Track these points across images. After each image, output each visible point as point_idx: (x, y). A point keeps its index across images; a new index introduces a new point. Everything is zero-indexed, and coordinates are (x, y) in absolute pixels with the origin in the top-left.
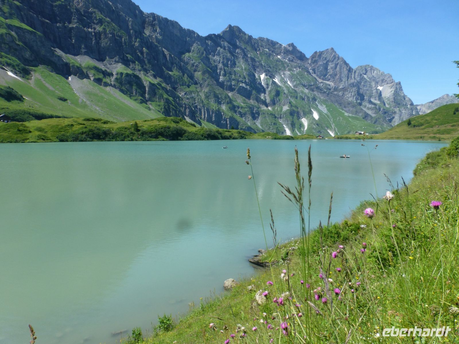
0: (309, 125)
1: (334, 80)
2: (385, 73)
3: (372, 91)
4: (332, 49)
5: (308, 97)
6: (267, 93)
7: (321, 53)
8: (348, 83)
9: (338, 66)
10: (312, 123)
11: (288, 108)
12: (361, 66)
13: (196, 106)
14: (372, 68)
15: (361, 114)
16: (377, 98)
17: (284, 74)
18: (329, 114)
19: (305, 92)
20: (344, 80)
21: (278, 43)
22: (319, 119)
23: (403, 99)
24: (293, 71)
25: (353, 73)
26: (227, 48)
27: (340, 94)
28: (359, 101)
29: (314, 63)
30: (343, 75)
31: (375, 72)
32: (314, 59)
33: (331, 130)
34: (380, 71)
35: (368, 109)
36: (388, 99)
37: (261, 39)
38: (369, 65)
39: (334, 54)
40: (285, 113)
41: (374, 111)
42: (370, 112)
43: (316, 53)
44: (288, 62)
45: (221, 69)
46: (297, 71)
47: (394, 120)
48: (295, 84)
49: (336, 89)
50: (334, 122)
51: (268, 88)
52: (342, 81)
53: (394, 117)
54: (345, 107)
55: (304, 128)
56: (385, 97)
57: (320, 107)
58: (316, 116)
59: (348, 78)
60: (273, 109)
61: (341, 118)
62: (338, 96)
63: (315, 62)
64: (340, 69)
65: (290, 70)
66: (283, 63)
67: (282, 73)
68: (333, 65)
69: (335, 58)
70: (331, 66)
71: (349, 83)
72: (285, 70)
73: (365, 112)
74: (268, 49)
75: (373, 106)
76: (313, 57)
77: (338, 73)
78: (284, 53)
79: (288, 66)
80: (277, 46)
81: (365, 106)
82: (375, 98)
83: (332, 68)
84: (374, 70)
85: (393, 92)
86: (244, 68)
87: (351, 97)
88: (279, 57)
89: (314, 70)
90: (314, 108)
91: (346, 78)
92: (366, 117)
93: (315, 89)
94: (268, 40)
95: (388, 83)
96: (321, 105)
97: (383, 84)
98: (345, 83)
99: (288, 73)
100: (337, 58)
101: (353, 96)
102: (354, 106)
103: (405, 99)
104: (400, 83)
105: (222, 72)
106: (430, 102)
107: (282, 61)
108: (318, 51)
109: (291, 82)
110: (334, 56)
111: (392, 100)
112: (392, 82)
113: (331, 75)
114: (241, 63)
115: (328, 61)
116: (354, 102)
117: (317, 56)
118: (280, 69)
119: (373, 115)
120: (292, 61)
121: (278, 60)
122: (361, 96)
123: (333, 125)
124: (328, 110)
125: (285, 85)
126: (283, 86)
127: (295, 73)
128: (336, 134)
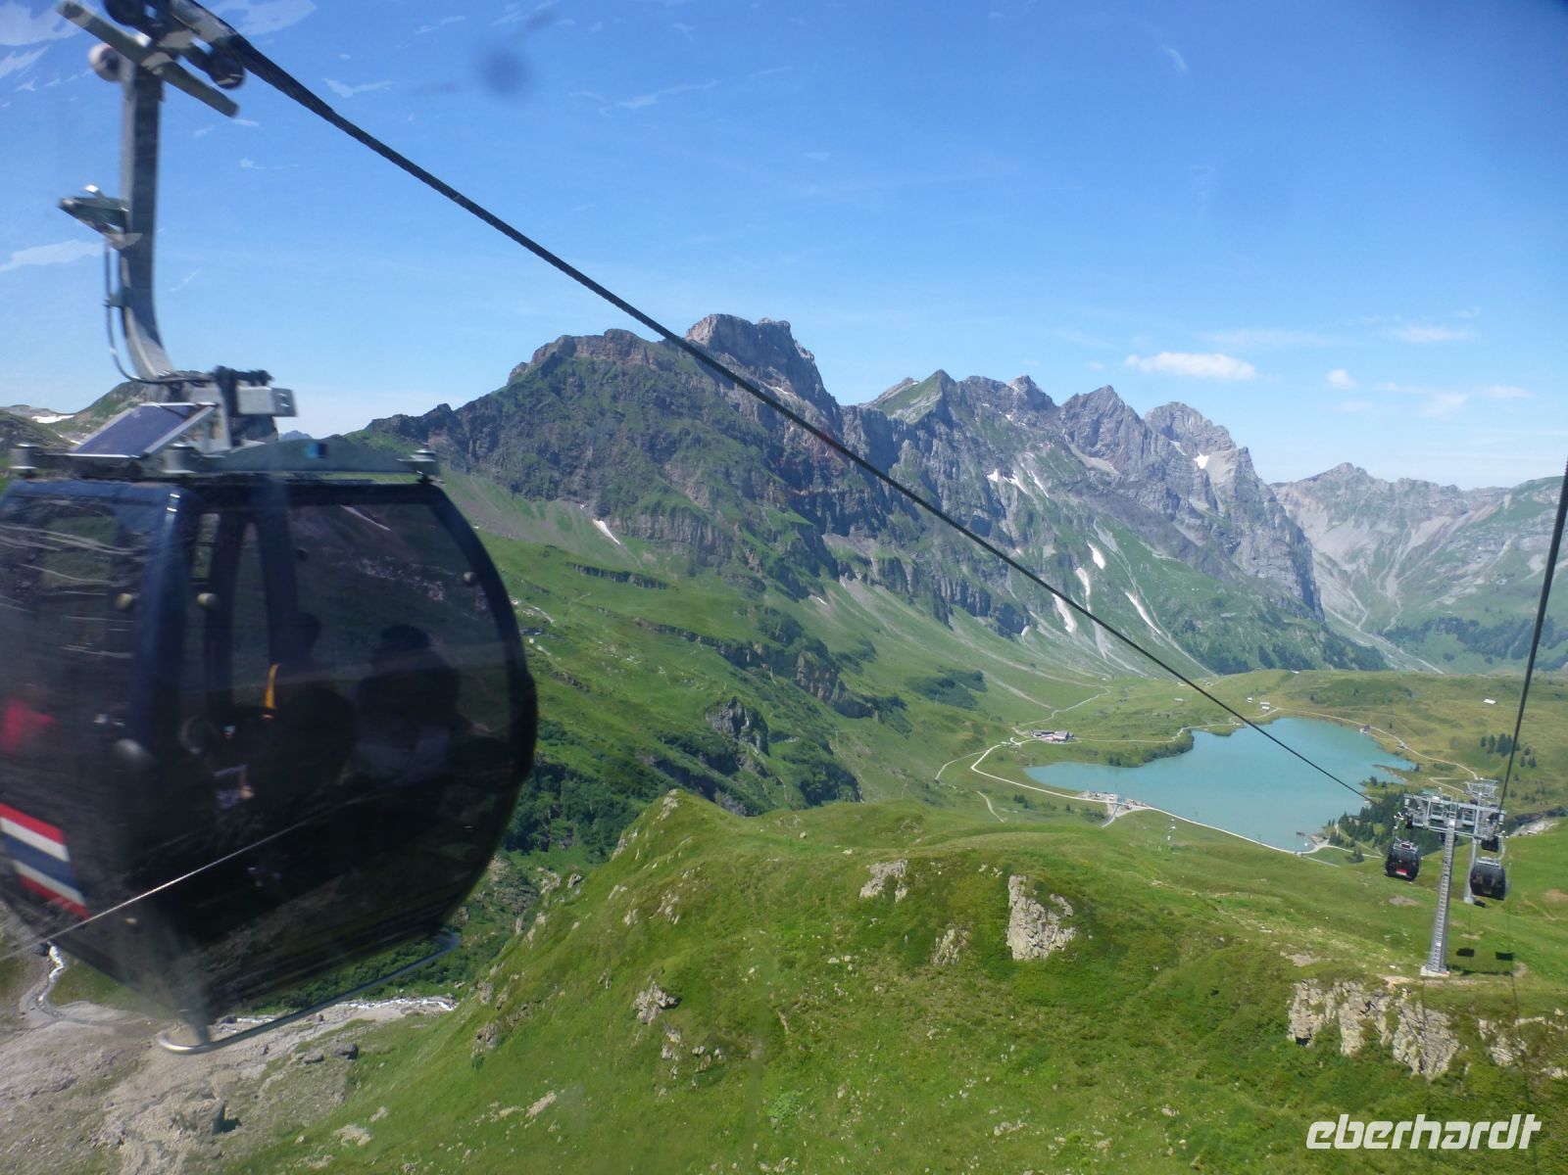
0: (1093, 586)
1: (1113, 457)
2: (1215, 424)
3: (1192, 479)
4: (1110, 388)
5: (1080, 518)
6: (1010, 516)
7: (1088, 397)
8: (1142, 463)
9: (1123, 427)
10: (1099, 581)
11: (1054, 552)
12: (1161, 408)
13: (933, 577)
14: (1184, 409)
15: (1175, 543)
16: (1203, 497)
17: (1024, 460)
18: (1122, 554)
19: (1071, 503)
20: (1134, 457)
21: (1005, 385)
22: (1106, 567)
23: (1254, 488)
24: (1039, 449)
25: (1153, 441)
26: (944, 437)
27: (1131, 493)
28: (1169, 511)
29: (1071, 419)
30: (1132, 447)
31: (1192, 420)
32: (1072, 411)
33: (1131, 592)
34: (1201, 417)
35: (1189, 527)
36: (1223, 489)
37: (974, 381)
38: (1177, 404)
39: (1113, 399)
40: (1049, 561)
41: (1200, 534)
42: (1191, 536)
43: (1076, 397)
44: (1028, 429)
45: (943, 486)
46: (1046, 448)
47: (1239, 549)
48: (1050, 484)
49: (1121, 484)
50: (1135, 573)
51: (1009, 505)
52: (1129, 458)
53: (1239, 544)
54: (1142, 524)
55: (1085, 592)
56: (1216, 484)
57: (1101, 536)
58: (1099, 559)
59: (1143, 452)
60: (1026, 552)
61: (1148, 566)
62: (1127, 499)
63: (1075, 417)
64: (1127, 433)
65: (1034, 448)
66: (1018, 431)
67: (1020, 458)
68: (1113, 425)
69: (1116, 409)
70: (1107, 425)
71: (1146, 463)
72: (1024, 449)
73: (1185, 538)
74: (989, 402)
75: (1199, 522)
76: (1070, 405)
77: (1122, 441)
78: (1019, 408)
79: (1029, 439)
80: (1002, 393)
81: (1182, 522)
82: (1199, 494)
83: (1109, 430)
84: (1189, 415)
85: (1232, 474)
86: (973, 475)
87: (1153, 502)
88: (1008, 416)
89: (1071, 435)
90: (1092, 540)
91: (1139, 453)
92: (1185, 547)
93: (1085, 491)
94: (987, 380)
95: (1219, 449)
96: (1104, 531)
97: (1210, 449)
98: (1136, 464)
99: (1030, 455)
100: (1120, 409)
101: (1159, 501)
102: (1159, 523)
103: (1257, 486)
104: (1247, 451)
105: (946, 492)
106: (1309, 480)
107: (1016, 428)
108: (1080, 394)
109: (1040, 479)
110: (1115, 403)
111: (1232, 493)
112: (1230, 447)
113: (1107, 446)
114: (967, 462)
115: (1102, 415)
116: (1159, 514)
117: (1078, 404)
118: (1015, 449)
119: (1200, 543)
120: (1035, 425)
121: (1010, 427)
122: (1173, 498)
123: (1134, 582)
124: (1120, 544)
125: (1033, 491)
126: (1031, 495)
127: (1044, 454)
128: (1142, 602)
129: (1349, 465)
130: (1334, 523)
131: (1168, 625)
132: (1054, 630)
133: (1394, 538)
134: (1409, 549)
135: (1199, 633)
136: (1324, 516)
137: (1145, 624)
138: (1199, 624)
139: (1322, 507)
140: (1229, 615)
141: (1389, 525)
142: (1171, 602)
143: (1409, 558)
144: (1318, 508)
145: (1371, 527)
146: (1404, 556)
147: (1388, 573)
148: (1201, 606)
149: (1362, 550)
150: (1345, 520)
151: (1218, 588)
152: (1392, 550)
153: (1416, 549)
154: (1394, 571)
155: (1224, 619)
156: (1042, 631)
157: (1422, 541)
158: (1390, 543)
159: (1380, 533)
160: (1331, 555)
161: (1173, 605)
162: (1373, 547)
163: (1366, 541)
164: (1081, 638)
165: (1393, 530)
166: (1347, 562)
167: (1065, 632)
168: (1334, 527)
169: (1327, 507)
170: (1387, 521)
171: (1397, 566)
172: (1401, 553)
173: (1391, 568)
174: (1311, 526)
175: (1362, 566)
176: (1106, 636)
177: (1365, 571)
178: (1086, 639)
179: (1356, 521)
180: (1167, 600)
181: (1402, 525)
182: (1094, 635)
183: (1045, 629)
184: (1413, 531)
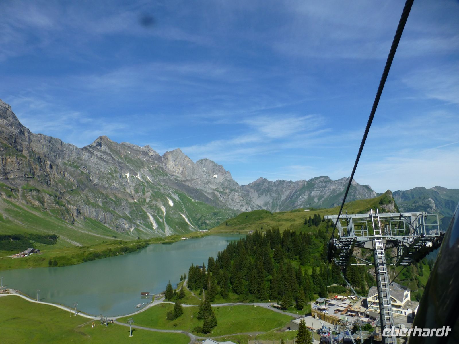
0: (166, 212)
2: (219, 165)
5: (164, 189)
6: (132, 188)
10: (169, 209)
11: (150, 200)
12: (200, 160)
17: (144, 171)
18: (181, 201)
19: (161, 185)
22: (173, 206)
24: (150, 167)
27: (188, 183)
29: (166, 160)
30: (188, 169)
31: (211, 164)
32: (165, 157)
33: (183, 214)
34: (214, 163)
35: (209, 194)
36: (222, 184)
40: (148, 203)
42: (210, 196)
43: (167, 152)
44: (146, 161)
48: (153, 178)
50: (185, 207)
51: (132, 183)
54: (192, 193)
55: (163, 214)
56: (220, 183)
57: (173, 196)
58: (171, 203)
60: (139, 201)
61: (190, 204)
62: (186, 185)
65: (148, 167)
66: (142, 162)
67: (142, 170)
70: (179, 162)
72: (144, 167)
73: (207, 197)
74: (130, 151)
75: (212, 191)
78: (143, 154)
79: (147, 164)
81: (206, 192)
82: (213, 184)
85: (225, 179)
87: (195, 185)
88: (138, 157)
89: (166, 165)
90: (169, 197)
91: (191, 171)
92: (207, 200)
93: (168, 182)
95: (221, 172)
96: (174, 194)
97: (218, 173)
98: (190, 175)
99: (146, 169)
104: (229, 172)
109: (150, 177)
112: (224, 172)
113: (179, 169)
115: (177, 158)
118: (140, 167)
119: (212, 199)
121: (139, 160)
123: (184, 210)
124: (180, 198)
125: (145, 180)
126: (144, 181)
127: (152, 169)
128: (187, 217)
129: (262, 178)
130: (260, 196)
131: (196, 224)
132: (147, 229)
133: (277, 198)
134: (281, 201)
135: (208, 225)
136: (257, 194)
137: (187, 224)
138: (208, 222)
139: (256, 191)
140: (219, 218)
141: (275, 194)
142: (198, 215)
143: (282, 203)
144: (255, 192)
145: (270, 195)
146: (280, 203)
147: (276, 208)
148: (209, 215)
149: (268, 202)
150: (263, 194)
151: (215, 209)
152: (277, 201)
153: (283, 200)
154: (278, 207)
155: (217, 219)
156: (142, 229)
157: (285, 198)
158: (276, 199)
159: (273, 197)
160: (259, 205)
161: (198, 217)
162: (271, 201)
163: (269, 199)
164: (159, 231)
165: (276, 196)
166: (264, 206)
167: (152, 229)
168: (260, 197)
169: (257, 191)
170: (274, 193)
171: (279, 206)
172: (279, 202)
173: (277, 206)
174: (253, 197)
175: (269, 207)
176: (170, 229)
177: (270, 208)
178: (161, 231)
179: (266, 194)
180: (196, 215)
181: (279, 194)
182: (165, 229)
183: (143, 228)
184: (282, 195)
